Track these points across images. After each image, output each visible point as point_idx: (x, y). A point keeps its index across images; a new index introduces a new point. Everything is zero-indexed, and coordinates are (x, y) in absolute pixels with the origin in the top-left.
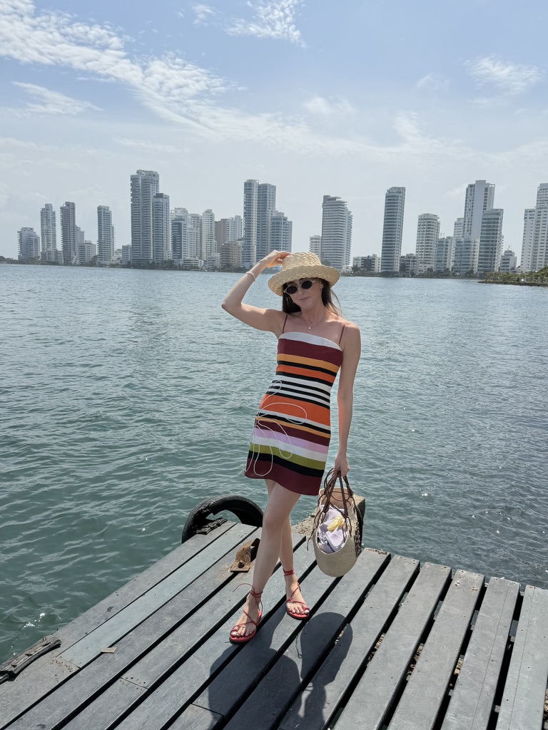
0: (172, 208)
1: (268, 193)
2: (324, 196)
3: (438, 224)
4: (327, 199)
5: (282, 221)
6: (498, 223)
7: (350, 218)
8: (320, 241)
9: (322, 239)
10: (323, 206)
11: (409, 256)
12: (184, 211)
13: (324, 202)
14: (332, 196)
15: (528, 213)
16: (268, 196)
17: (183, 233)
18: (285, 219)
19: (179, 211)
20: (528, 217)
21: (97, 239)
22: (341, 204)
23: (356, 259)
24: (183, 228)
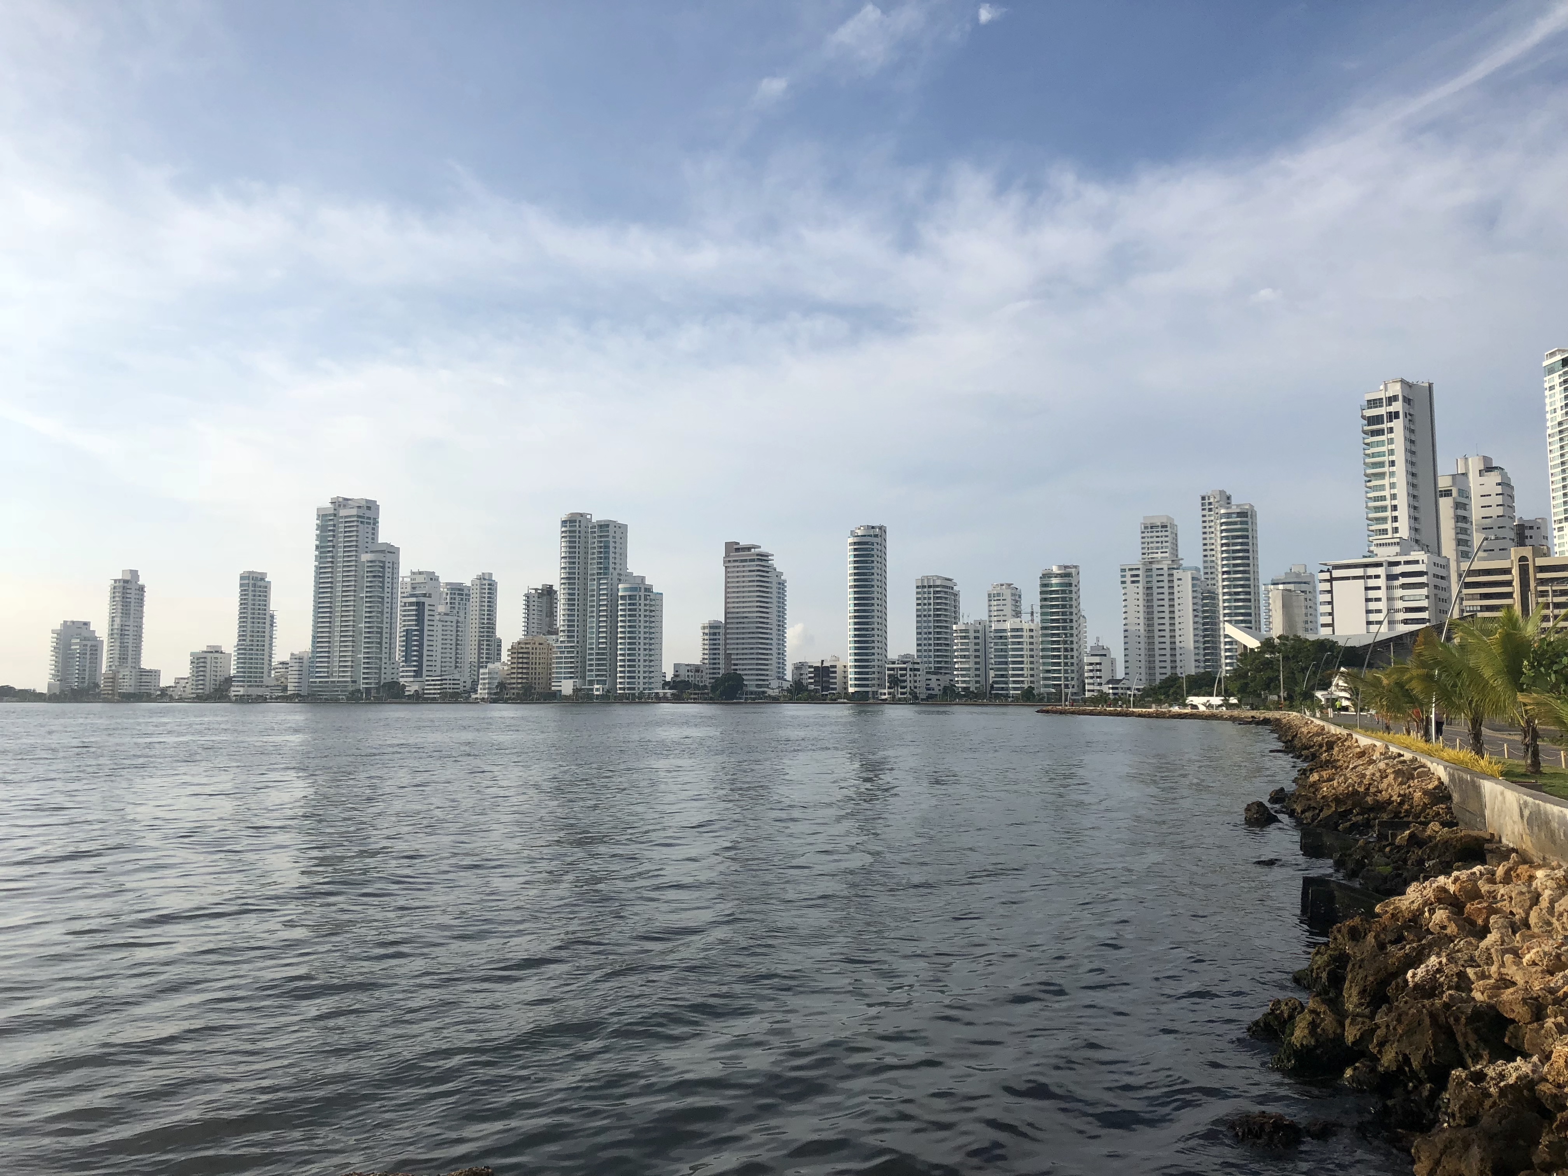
0: (405, 571)
1: (611, 539)
2: (728, 545)
3: (956, 595)
4: (734, 550)
5: (642, 593)
6: (1071, 592)
7: (782, 585)
8: (722, 631)
9: (726, 628)
10: (725, 562)
11: (905, 658)
12: (432, 577)
13: (727, 555)
14: (743, 543)
15: (1128, 573)
16: (612, 545)
17: (426, 623)
18: (649, 589)
19: (420, 579)
20: (1128, 579)
21: (235, 641)
22: (763, 557)
23: (799, 667)
24: (427, 613)
